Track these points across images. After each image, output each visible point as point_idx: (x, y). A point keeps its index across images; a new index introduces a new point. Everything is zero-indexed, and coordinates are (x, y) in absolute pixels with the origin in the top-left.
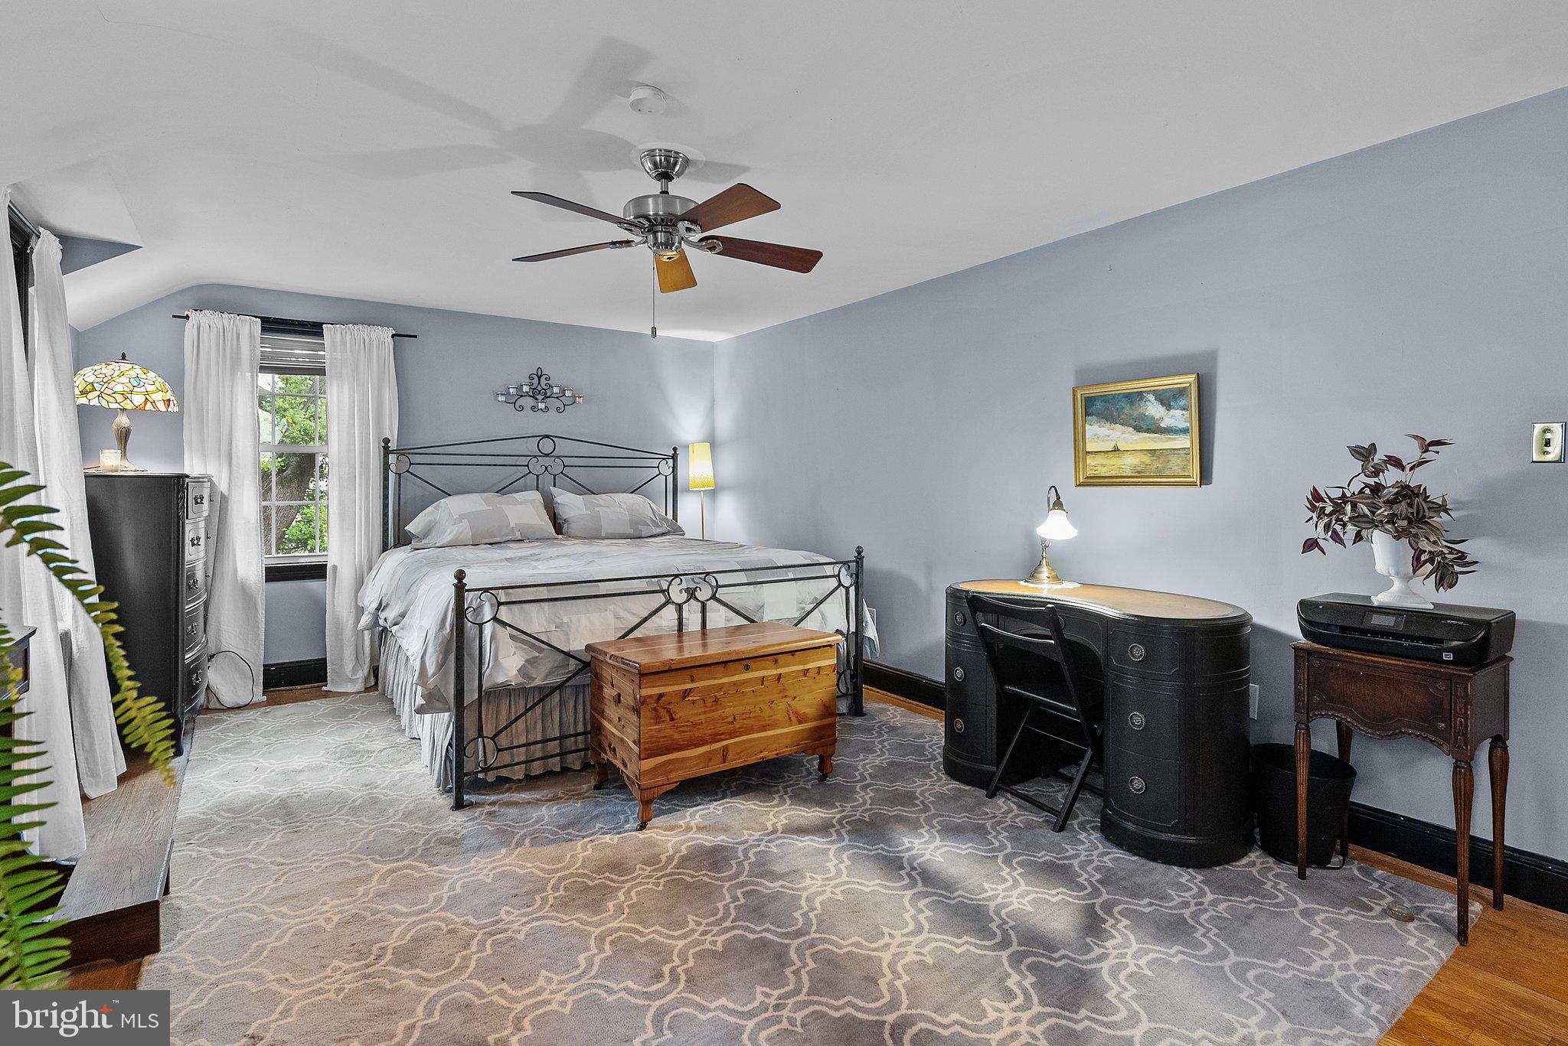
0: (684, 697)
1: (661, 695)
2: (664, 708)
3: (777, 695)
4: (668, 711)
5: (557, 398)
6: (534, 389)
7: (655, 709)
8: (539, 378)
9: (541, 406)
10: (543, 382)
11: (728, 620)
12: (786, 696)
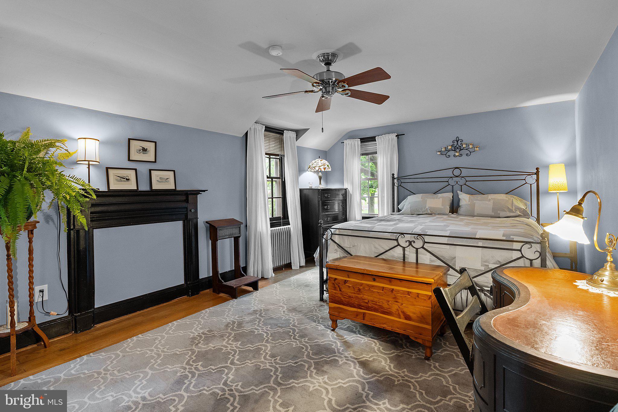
0: (345, 283)
1: (336, 279)
2: (337, 285)
3: (392, 299)
4: (339, 286)
5: (466, 149)
6: (455, 147)
7: (333, 284)
8: (457, 141)
9: (457, 154)
10: (459, 143)
11: (431, 261)
12: (397, 302)
